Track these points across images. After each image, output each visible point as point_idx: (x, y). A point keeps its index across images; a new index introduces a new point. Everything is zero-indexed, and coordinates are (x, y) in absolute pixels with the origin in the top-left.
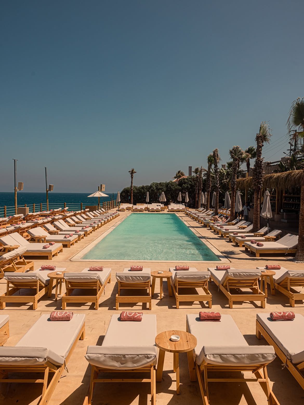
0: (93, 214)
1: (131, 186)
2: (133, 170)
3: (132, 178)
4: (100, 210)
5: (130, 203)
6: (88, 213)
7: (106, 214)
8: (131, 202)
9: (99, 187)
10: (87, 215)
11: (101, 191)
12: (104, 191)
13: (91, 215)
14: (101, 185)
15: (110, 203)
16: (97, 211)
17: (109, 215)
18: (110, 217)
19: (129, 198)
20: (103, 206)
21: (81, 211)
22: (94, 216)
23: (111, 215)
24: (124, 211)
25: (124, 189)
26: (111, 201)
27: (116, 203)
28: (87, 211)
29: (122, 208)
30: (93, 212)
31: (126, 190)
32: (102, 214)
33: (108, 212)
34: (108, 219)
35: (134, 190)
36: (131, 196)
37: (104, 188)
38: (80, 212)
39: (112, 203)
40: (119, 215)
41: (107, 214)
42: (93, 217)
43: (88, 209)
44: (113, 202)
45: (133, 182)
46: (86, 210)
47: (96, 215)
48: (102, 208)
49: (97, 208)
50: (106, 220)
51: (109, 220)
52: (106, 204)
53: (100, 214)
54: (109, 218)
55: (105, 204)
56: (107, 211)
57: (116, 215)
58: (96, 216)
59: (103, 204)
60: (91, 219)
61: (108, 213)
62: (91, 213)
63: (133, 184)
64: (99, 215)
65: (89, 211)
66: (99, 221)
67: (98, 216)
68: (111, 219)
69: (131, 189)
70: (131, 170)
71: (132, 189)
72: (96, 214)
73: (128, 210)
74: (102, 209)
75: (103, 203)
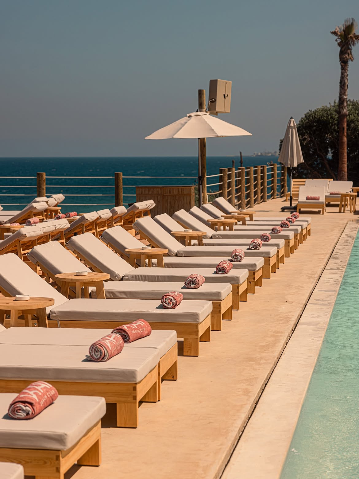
0: (177, 228)
1: (342, 101)
2: (348, 29)
3: (344, 63)
4: (208, 206)
5: (337, 177)
6: (146, 222)
7: (244, 224)
8: (342, 170)
9: (200, 92)
10: (143, 234)
11: (212, 110)
12: (228, 111)
13: (169, 231)
14: (213, 84)
15: (248, 174)
16: (195, 209)
17: (268, 233)
18: (277, 245)
19: (330, 156)
20: (221, 187)
21: (114, 212)
22: (182, 239)
23: (273, 230)
24: (319, 213)
25: (307, 116)
26: (253, 169)
27: (273, 176)
28: (145, 213)
29: (308, 198)
30: (178, 213)
31: (319, 121)
32: (224, 224)
33: (251, 217)
34: (267, 256)
35: (352, 121)
36: (336, 146)
37: (229, 99)
38: (105, 214)
39: (259, 175)
40: (309, 232)
41: (250, 228)
42: (176, 246)
43: (151, 202)
44: (262, 171)
45: (349, 81)
46: (142, 205)
47: (195, 233)
48: (217, 196)
49: (193, 195)
50: (260, 262)
51: (272, 264)
52: (234, 179)
53: (212, 226)
54: (273, 251)
55: (229, 177)
56: (244, 211)
57: (299, 228)
58: (192, 238)
59: (221, 179)
60: (168, 255)
61: (251, 219)
62: (164, 218)
63: (348, 92)
64: (210, 232)
65: (153, 213)
66: (221, 270)
67: (205, 237)
68: (282, 253)
69: (339, 112)
70: (340, 27)
71: (345, 116)
72: (194, 229)
73: (337, 209)
74: (221, 200)
75: (221, 171)
